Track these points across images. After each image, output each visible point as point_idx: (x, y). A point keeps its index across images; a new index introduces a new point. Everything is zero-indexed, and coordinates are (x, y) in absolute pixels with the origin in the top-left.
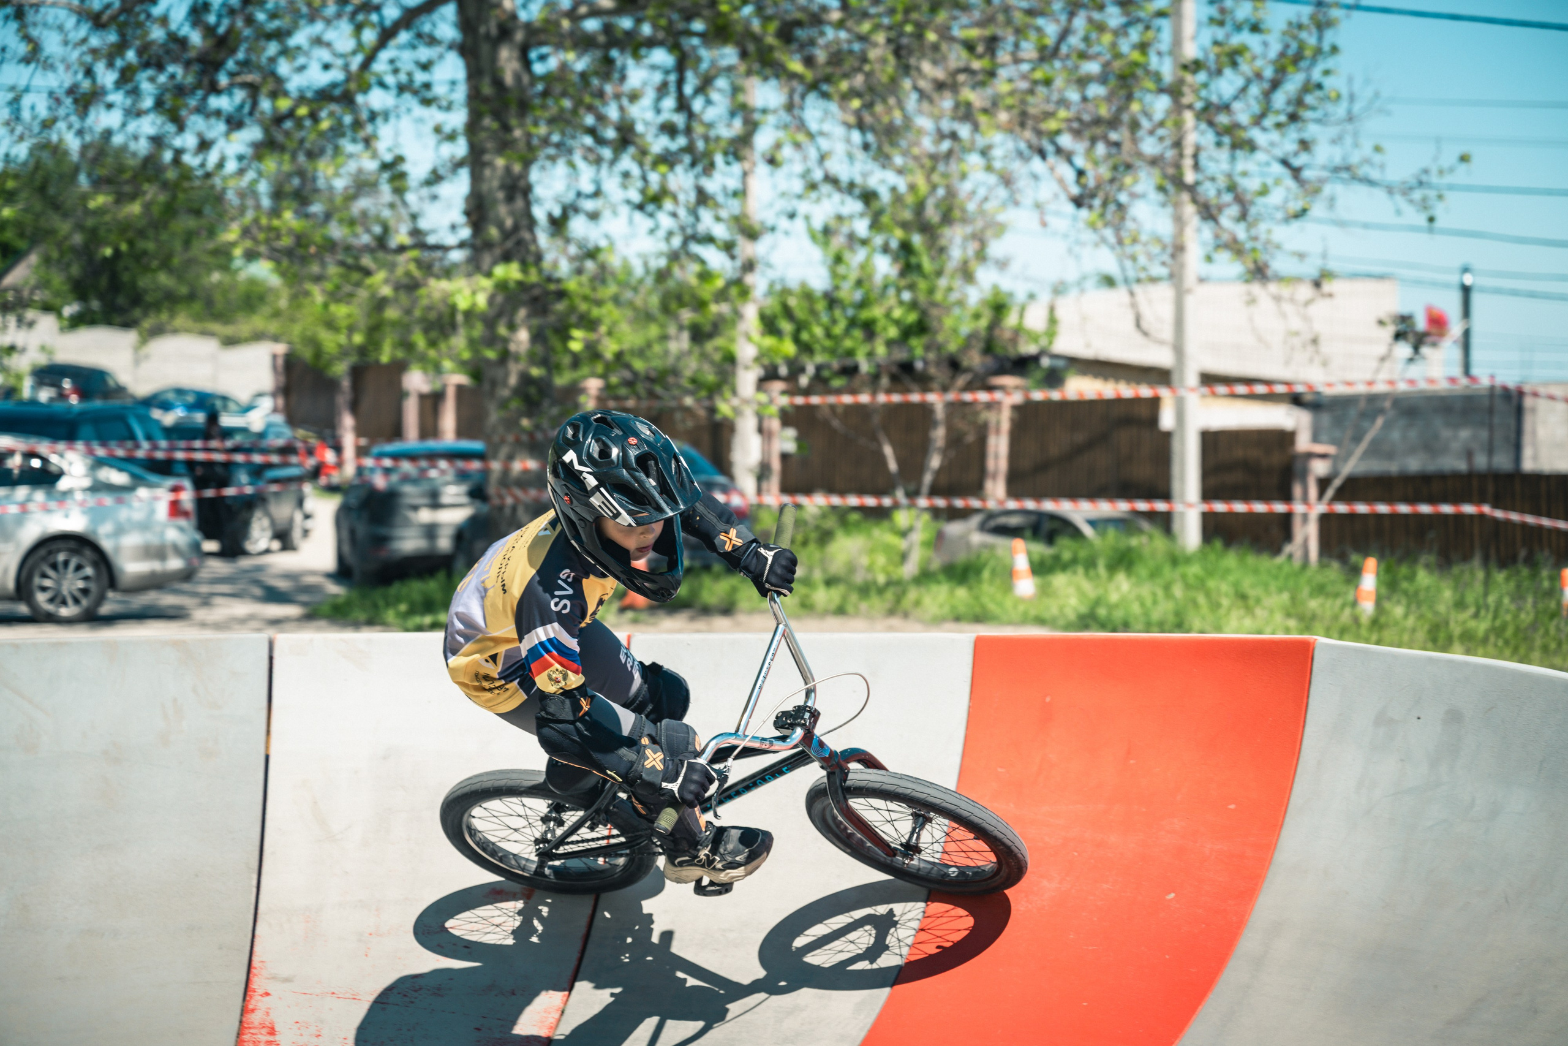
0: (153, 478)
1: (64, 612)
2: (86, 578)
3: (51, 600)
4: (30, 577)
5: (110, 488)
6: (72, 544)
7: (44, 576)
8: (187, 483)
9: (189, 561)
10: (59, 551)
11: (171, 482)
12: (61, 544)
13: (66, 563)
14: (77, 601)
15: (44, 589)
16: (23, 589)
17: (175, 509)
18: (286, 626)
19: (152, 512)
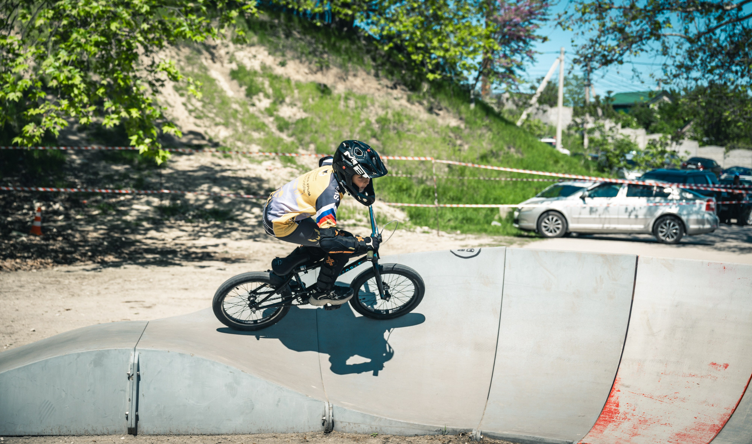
0: (702, 196)
1: (668, 239)
2: (676, 229)
3: (664, 236)
4: (657, 228)
5: (687, 199)
6: (672, 218)
7: (662, 228)
8: (714, 199)
9: (712, 226)
10: (667, 219)
11: (708, 198)
12: (668, 217)
13: (670, 224)
14: (673, 237)
15: (662, 232)
16: (654, 232)
17: (708, 207)
18: (745, 251)
19: (700, 208)
